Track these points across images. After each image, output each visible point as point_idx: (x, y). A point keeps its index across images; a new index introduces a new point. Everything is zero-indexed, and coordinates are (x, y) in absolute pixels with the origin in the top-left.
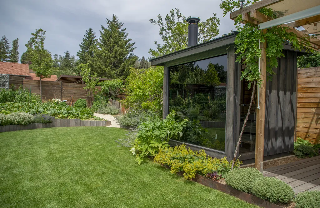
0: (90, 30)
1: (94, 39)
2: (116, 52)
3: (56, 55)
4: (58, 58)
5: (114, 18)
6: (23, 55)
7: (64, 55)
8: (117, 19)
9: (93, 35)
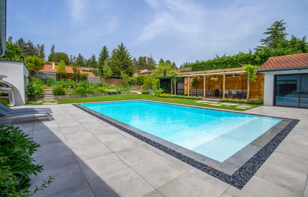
0: (105, 47)
1: (107, 52)
2: (125, 62)
3: (71, 56)
4: (73, 58)
5: (122, 44)
6: (49, 56)
7: (77, 56)
8: (123, 45)
9: (106, 49)
